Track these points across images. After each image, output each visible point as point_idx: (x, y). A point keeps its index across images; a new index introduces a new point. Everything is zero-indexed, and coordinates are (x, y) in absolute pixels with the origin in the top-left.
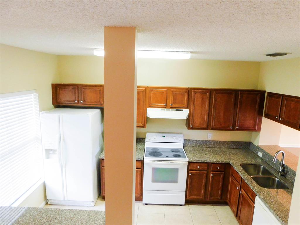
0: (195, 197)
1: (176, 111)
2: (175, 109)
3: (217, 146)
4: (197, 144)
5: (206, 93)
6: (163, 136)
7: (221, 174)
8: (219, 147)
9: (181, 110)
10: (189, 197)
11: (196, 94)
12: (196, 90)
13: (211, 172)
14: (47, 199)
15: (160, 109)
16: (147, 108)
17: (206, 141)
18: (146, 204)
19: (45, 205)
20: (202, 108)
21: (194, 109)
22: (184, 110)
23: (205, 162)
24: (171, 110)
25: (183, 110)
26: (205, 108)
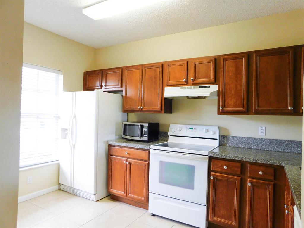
0: (223, 220)
1: (201, 89)
2: (199, 86)
3: (277, 149)
4: (242, 142)
5: (241, 58)
6: (190, 129)
7: (269, 185)
8: (280, 150)
9: (206, 87)
10: (212, 217)
11: (226, 62)
12: (225, 57)
13: (248, 180)
14: (60, 183)
15: (179, 88)
16: (165, 88)
17: (256, 139)
18: (154, 215)
19: (58, 189)
20: (236, 81)
21: (224, 84)
22: (211, 86)
23: (236, 159)
24: (194, 88)
25: (209, 87)
26: (241, 80)
